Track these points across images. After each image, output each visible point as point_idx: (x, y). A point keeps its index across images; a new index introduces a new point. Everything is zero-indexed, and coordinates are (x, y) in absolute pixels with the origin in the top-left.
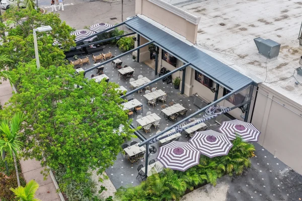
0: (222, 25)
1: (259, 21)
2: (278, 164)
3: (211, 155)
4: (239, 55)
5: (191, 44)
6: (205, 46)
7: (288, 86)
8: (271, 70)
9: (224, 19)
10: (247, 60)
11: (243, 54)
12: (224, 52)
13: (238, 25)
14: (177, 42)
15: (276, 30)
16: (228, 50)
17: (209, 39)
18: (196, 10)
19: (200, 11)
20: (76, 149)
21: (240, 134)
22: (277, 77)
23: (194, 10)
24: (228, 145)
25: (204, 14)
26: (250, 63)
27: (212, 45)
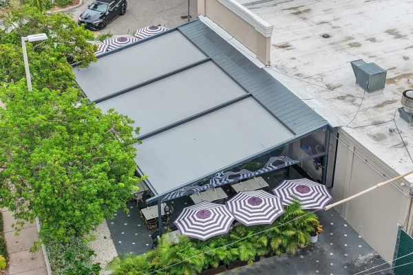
0: (326, 36)
1: (387, 32)
2: (360, 246)
3: (248, 223)
4: (327, 86)
5: (261, 65)
6: (283, 69)
7: (378, 134)
8: (365, 110)
9: (333, 28)
10: (338, 92)
11: (335, 84)
12: (307, 80)
13: (350, 38)
15: (406, 49)
16: (316, 77)
17: (294, 59)
18: (295, 11)
19: (300, 13)
20: (56, 199)
21: (300, 198)
22: (369, 119)
23: (292, 11)
24: (277, 212)
25: (305, 19)
26: (338, 98)
27: (295, 68)
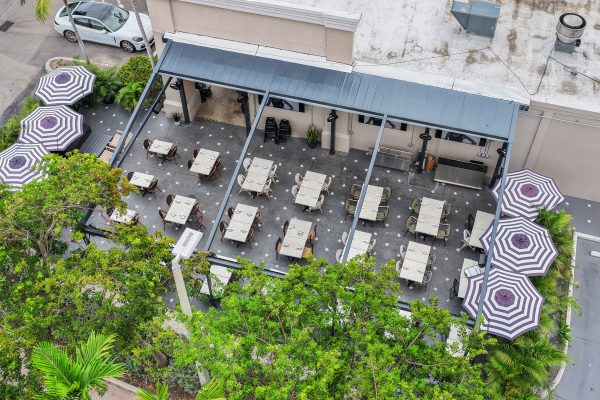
4: (436, 52)
5: (348, 69)
10: (457, 55)
11: (440, 46)
12: (408, 57)
14: (317, 76)
16: (408, 46)
21: (539, 202)
24: (545, 236)
26: (469, 62)
